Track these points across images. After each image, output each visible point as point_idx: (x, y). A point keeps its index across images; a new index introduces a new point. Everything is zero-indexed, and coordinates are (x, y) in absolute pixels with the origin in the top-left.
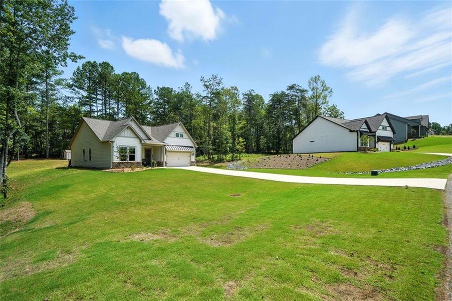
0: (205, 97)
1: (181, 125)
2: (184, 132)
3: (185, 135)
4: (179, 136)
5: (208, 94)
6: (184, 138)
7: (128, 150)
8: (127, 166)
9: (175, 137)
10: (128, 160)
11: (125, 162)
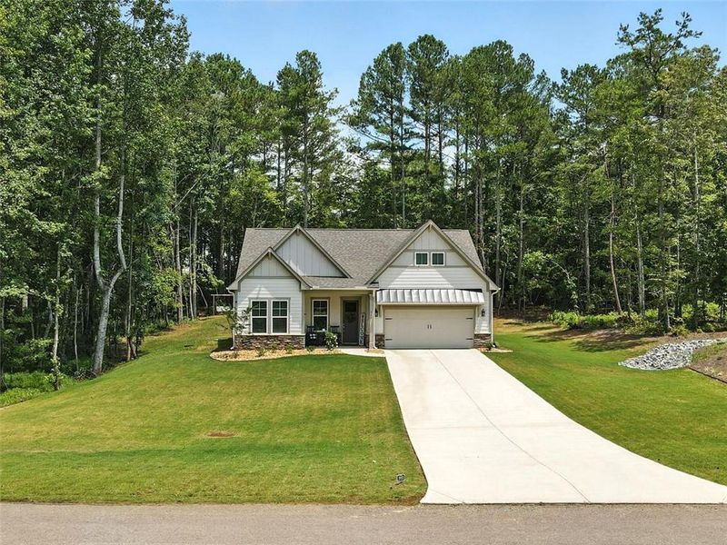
3: (451, 258)
4: (430, 261)
6: (446, 266)
7: (270, 309)
8: (266, 344)
9: (414, 267)
10: (270, 332)
11: (261, 336)
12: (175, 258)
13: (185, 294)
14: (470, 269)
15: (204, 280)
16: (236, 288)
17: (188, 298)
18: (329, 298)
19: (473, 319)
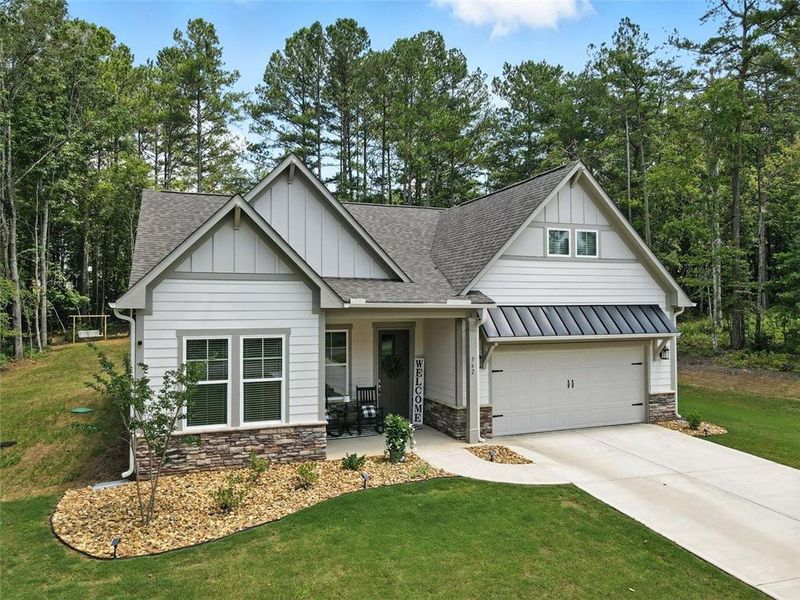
0: (713, 41)
1: (583, 181)
2: (602, 220)
3: (608, 242)
4: (573, 247)
5: (728, 27)
6: (601, 260)
7: (235, 358)
8: (226, 455)
9: (544, 258)
10: (236, 419)
11: (214, 434)
12: (10, 263)
13: (27, 316)
14: (639, 266)
15: (59, 295)
16: (141, 305)
17: (33, 321)
18: (350, 326)
19: (645, 365)
